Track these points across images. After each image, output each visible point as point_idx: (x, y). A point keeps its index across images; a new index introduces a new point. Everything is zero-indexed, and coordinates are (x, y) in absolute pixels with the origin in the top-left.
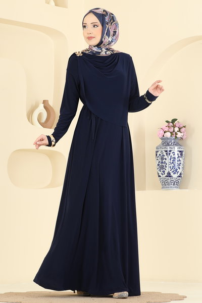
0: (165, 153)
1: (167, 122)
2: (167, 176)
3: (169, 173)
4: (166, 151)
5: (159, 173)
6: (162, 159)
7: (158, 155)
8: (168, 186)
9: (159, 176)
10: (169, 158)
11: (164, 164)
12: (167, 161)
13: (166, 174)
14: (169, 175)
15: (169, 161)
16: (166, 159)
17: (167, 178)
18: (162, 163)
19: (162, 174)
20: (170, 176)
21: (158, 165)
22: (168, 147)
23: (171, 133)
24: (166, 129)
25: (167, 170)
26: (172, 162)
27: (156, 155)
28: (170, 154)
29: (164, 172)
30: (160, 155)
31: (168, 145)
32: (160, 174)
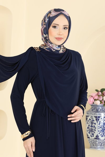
0: (94, 119)
1: (97, 91)
2: (96, 139)
3: (97, 136)
4: (96, 117)
5: (89, 134)
6: (92, 123)
7: (88, 119)
8: (95, 147)
9: (88, 138)
10: (99, 123)
11: (93, 128)
12: (96, 126)
13: (95, 137)
14: (97, 137)
15: (98, 126)
16: (95, 124)
17: (96, 140)
18: (92, 126)
19: (91, 136)
20: (98, 139)
21: (88, 128)
22: (98, 114)
23: (100, 101)
24: (96, 98)
25: (96, 133)
26: (100, 126)
27: (87, 119)
28: (99, 120)
29: (93, 134)
30: (90, 119)
31: (97, 111)
32: (89, 136)
